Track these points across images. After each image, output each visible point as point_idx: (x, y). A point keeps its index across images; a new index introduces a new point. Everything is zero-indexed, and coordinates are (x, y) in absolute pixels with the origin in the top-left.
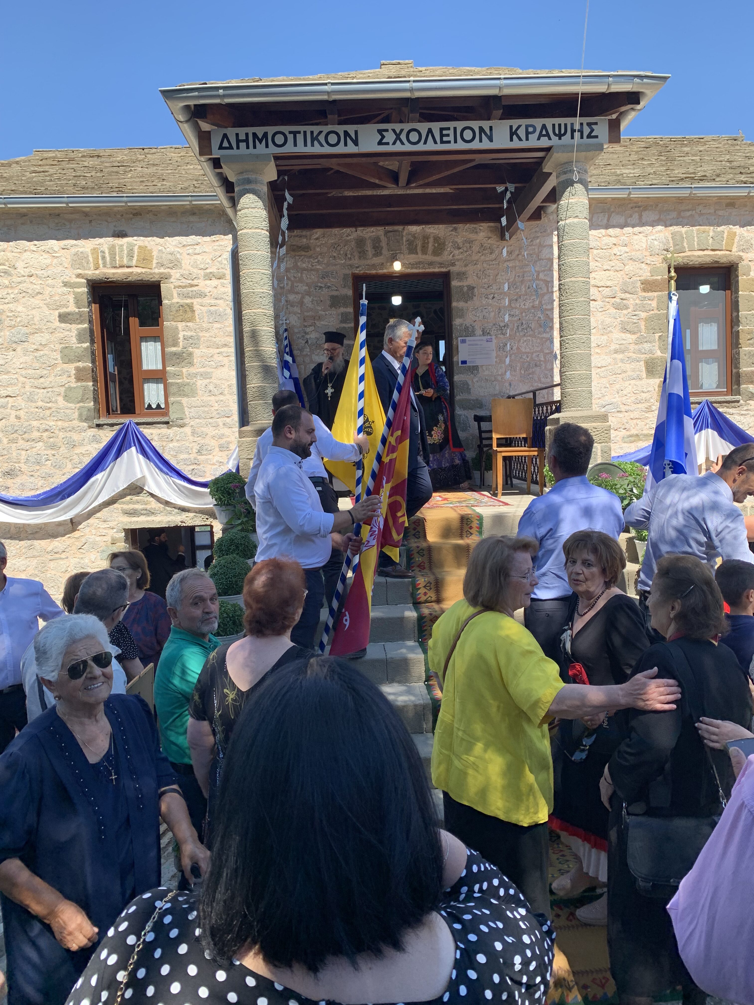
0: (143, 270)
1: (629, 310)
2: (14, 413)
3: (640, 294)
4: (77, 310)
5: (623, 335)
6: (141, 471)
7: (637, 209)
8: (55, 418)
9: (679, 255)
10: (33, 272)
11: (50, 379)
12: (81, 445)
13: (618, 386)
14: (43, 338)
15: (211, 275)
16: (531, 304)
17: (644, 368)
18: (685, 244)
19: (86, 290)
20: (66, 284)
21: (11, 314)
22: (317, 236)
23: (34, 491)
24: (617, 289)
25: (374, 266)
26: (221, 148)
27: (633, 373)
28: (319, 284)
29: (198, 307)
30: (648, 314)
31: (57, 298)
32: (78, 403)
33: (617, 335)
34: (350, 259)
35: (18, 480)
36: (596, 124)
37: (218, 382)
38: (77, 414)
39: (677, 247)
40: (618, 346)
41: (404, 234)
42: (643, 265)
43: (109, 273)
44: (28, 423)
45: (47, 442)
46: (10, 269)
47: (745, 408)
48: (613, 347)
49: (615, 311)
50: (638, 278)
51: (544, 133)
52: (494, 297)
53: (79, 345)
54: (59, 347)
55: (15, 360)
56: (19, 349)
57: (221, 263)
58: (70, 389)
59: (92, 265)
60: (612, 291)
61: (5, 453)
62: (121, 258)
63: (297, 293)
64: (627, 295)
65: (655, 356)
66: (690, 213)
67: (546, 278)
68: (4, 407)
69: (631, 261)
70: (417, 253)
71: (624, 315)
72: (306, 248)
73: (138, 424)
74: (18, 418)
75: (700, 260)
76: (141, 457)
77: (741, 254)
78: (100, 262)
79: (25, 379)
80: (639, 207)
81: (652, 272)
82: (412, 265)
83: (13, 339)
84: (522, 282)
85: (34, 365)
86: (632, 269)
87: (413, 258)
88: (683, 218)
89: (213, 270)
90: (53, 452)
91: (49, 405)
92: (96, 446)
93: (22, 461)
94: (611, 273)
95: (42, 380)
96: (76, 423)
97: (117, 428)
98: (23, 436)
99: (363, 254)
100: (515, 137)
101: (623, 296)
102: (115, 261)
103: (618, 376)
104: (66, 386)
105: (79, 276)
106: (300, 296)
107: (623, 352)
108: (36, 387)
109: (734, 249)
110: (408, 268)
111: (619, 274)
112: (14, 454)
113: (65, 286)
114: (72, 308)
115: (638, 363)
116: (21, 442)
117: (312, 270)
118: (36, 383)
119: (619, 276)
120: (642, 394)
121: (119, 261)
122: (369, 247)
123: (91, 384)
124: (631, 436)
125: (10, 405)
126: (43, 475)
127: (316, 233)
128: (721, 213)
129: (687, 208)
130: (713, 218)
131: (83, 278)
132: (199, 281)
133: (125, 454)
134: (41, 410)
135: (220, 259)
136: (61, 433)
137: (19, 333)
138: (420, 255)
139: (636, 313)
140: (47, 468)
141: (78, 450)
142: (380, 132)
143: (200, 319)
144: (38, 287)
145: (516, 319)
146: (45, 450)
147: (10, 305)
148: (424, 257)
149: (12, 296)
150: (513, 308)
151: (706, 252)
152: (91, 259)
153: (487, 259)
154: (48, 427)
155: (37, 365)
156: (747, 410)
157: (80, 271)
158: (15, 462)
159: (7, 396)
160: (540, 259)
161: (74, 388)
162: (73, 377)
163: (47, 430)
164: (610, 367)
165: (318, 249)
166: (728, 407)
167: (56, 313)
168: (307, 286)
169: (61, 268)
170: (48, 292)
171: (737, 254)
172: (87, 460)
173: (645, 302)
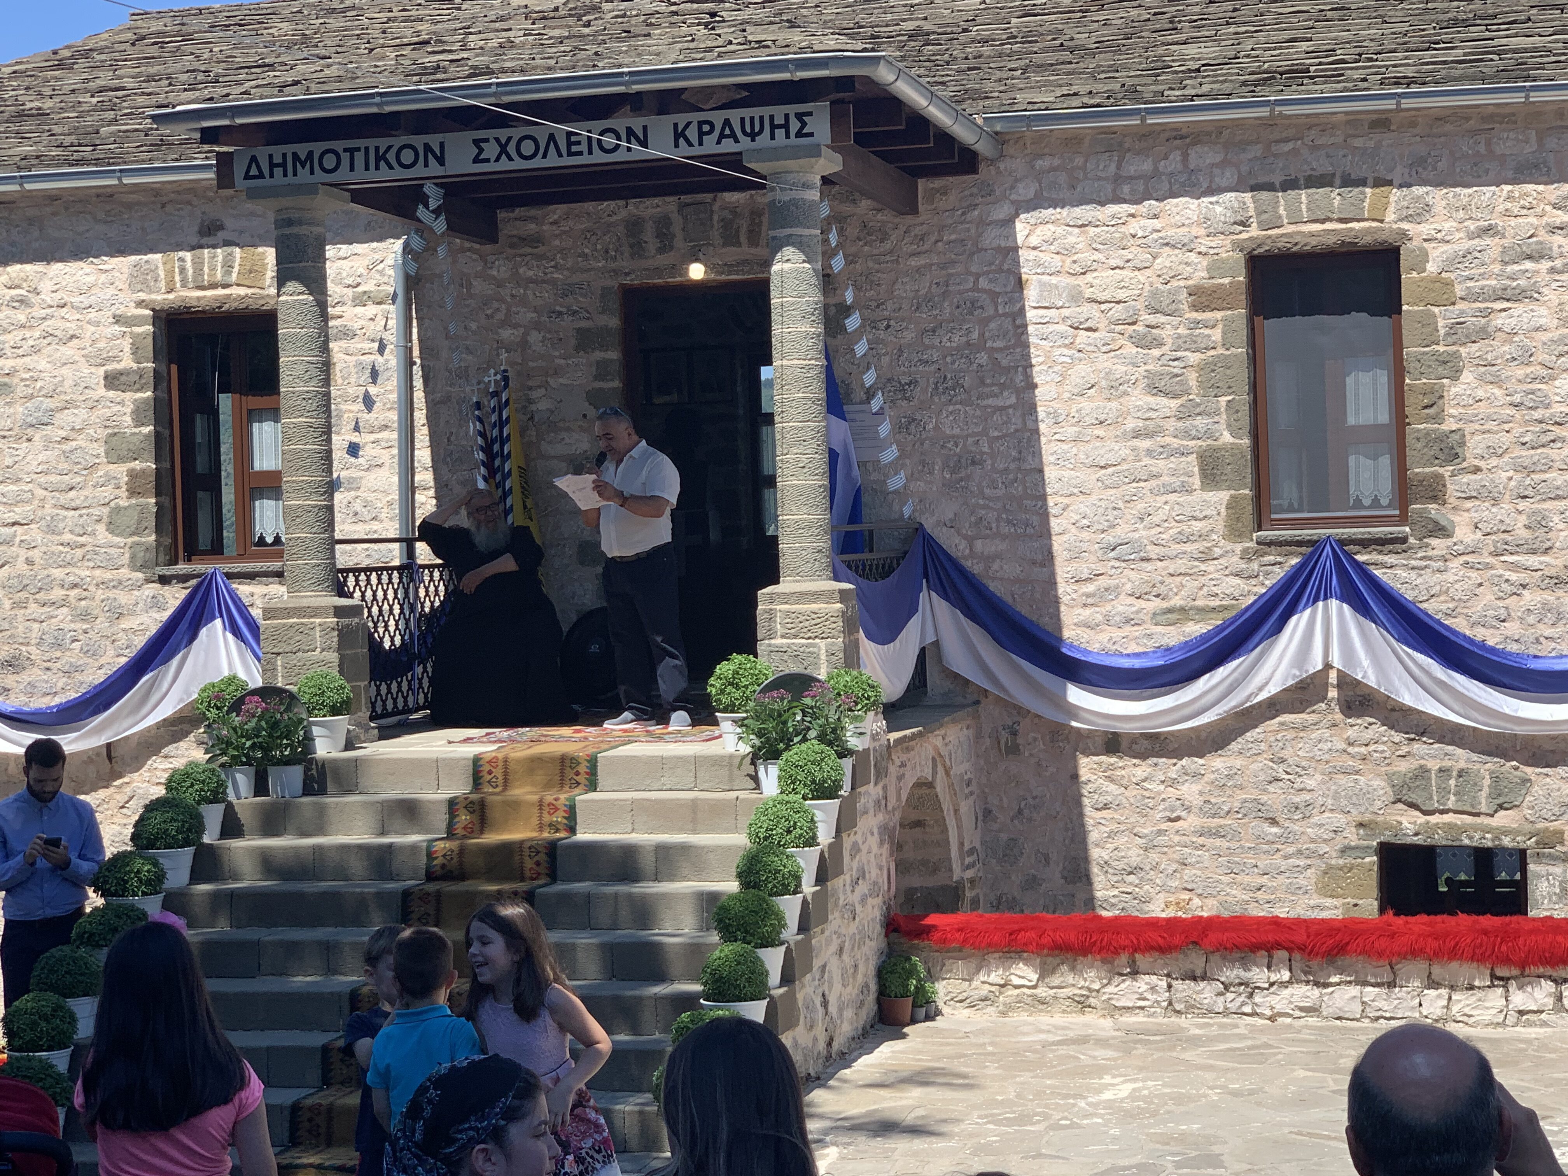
0: (250, 291)
1: (1165, 349)
2: (23, 554)
3: (1187, 315)
4: (135, 366)
5: (1152, 400)
6: (230, 664)
7: (1178, 142)
8: (91, 564)
9: (1270, 232)
10: (66, 299)
11: (85, 492)
12: (133, 613)
13: (1141, 506)
14: (77, 416)
15: (365, 297)
16: (964, 339)
17: (1196, 469)
18: (1282, 211)
19: (150, 328)
20: (118, 319)
21: (27, 376)
22: (556, 217)
23: (49, 697)
24: (1139, 305)
25: (657, 271)
26: (247, 177)
27: (1174, 479)
28: (558, 308)
29: (341, 355)
30: (1203, 356)
31: (102, 344)
32: (131, 535)
33: (1139, 399)
34: (615, 259)
35: (25, 677)
36: (810, 114)
37: (371, 497)
38: (127, 555)
39: (1265, 217)
40: (1141, 424)
41: (716, 207)
42: (1193, 257)
43: (191, 298)
44: (46, 572)
45: (75, 608)
46: (30, 295)
47: (1419, 555)
48: (1131, 424)
49: (1135, 350)
50: (1182, 283)
51: (727, 132)
52: (888, 327)
53: (137, 430)
54: (103, 433)
55: (29, 457)
56: (37, 438)
57: (381, 273)
58: (118, 509)
59: (162, 284)
60: (1126, 309)
61: (6, 625)
62: (213, 269)
63: (515, 326)
64: (1162, 319)
65: (1220, 443)
66: (1291, 145)
67: (991, 286)
68: (8, 542)
69: (1167, 249)
70: (740, 246)
71: (1153, 358)
72: (536, 240)
73: (230, 576)
74: (29, 562)
75: (1314, 242)
76: (230, 636)
77: (1405, 226)
78: (177, 278)
79: (44, 493)
80: (1182, 137)
81: (1214, 269)
82: (729, 267)
83: (29, 419)
84: (945, 295)
85: (60, 467)
86: (1168, 264)
87: (732, 254)
88: (1275, 156)
89: (368, 286)
90: (85, 627)
91: (81, 539)
92: (157, 616)
93: (33, 642)
94: (1124, 272)
95: (72, 494)
96: (125, 572)
97: (194, 582)
98: (37, 596)
99: (637, 249)
100: (681, 140)
101: (1152, 319)
102: (203, 275)
103: (1142, 484)
104: (112, 504)
105: (140, 304)
106: (522, 330)
107: (1151, 435)
108: (63, 507)
109: (1390, 216)
110: (723, 273)
111: (1141, 276)
112: (21, 628)
113: (117, 322)
114: (127, 362)
115: (1183, 459)
116: (33, 606)
117: (544, 282)
118: (64, 499)
119: (1142, 279)
120: (1193, 522)
121: (209, 275)
122: (649, 236)
123: (154, 500)
124: (1170, 611)
125: (17, 540)
126: (66, 668)
127: (554, 213)
128: (1358, 142)
129: (1284, 135)
130: (1341, 153)
131: (146, 307)
132: (344, 308)
133: (203, 632)
134: (67, 549)
135: (381, 266)
136: (101, 591)
137: (38, 409)
138: (745, 248)
139: (1179, 354)
140: (73, 655)
141: (125, 624)
142: (477, 142)
143: (344, 378)
144: (73, 325)
145: (933, 368)
146: (72, 621)
147: (27, 359)
148: (753, 250)
149: (31, 342)
150: (927, 347)
151: (1328, 226)
152: (162, 274)
153: (876, 252)
154: (78, 580)
155: (64, 466)
156: (1421, 559)
157: (142, 296)
158: (22, 644)
159: (14, 524)
160: (982, 249)
161: (126, 508)
162: (124, 488)
163: (75, 586)
164: (1125, 467)
165: (557, 242)
166: (1380, 552)
167: (101, 371)
168: (535, 312)
169: (112, 291)
170: (89, 334)
171: (1395, 226)
172: (140, 642)
173: (1198, 331)
